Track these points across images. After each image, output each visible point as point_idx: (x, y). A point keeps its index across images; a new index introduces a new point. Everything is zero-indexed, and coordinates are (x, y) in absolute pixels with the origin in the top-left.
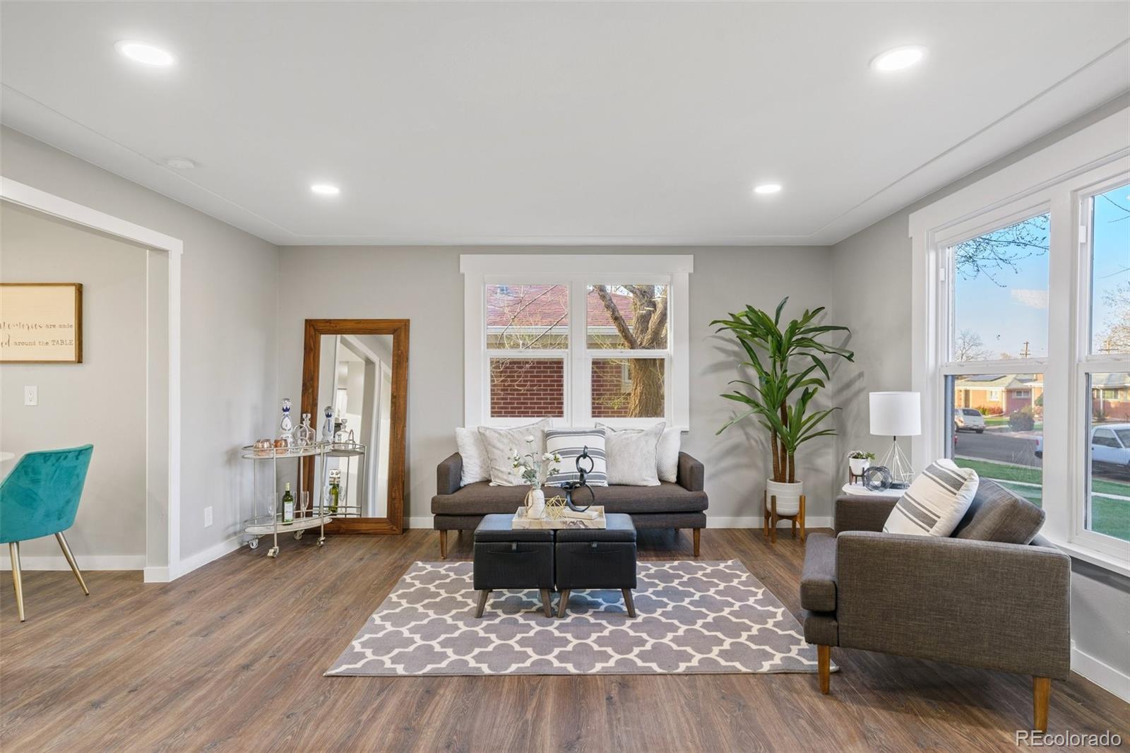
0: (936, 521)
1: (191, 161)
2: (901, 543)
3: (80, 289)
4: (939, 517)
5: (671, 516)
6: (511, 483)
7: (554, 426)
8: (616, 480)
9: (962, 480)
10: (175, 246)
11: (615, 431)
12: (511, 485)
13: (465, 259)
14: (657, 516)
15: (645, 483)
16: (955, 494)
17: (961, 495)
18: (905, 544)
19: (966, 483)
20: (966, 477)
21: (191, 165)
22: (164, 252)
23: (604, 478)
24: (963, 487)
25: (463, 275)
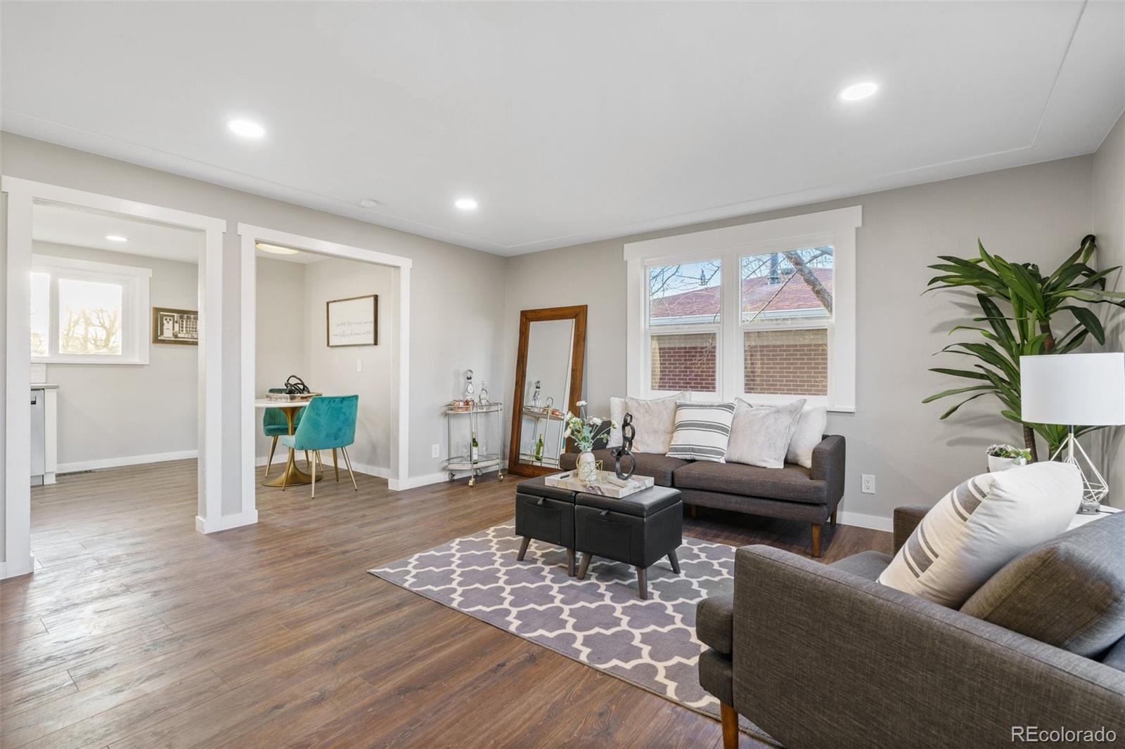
0: (930, 562)
1: (374, 201)
2: (805, 580)
3: (376, 298)
4: (936, 556)
5: (779, 504)
6: (638, 450)
7: (692, 399)
8: (735, 458)
9: (978, 496)
10: (406, 263)
11: (752, 407)
12: (637, 452)
13: (628, 248)
14: (762, 501)
15: (764, 465)
16: (965, 519)
17: (975, 522)
18: (813, 582)
19: (984, 501)
20: (986, 489)
21: (374, 204)
22: (397, 268)
23: (722, 454)
24: (979, 509)
25: (626, 262)
